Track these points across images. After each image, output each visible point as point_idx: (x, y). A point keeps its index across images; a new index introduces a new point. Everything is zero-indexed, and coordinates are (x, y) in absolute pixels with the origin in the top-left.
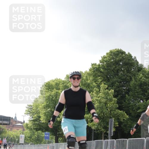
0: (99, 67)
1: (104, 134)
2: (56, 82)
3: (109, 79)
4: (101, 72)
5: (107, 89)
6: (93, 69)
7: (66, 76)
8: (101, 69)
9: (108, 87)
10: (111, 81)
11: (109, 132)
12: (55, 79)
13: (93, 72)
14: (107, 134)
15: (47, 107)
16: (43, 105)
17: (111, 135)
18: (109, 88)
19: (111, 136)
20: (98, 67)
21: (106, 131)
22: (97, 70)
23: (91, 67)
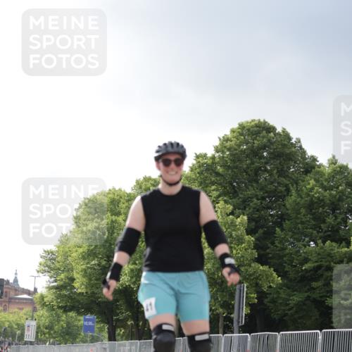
0: (213, 163)
1: (224, 321)
2: (111, 196)
3: (236, 192)
4: (218, 174)
5: (232, 213)
6: (199, 167)
7: (135, 184)
8: (219, 167)
9: (234, 209)
10: (241, 196)
11: (234, 316)
12: (110, 190)
13: (198, 173)
14: (231, 320)
15: (89, 255)
16: (81, 250)
17: (239, 322)
18: (237, 211)
19: (240, 325)
20: (210, 162)
21: (228, 313)
22: (207, 170)
23: (195, 162)
